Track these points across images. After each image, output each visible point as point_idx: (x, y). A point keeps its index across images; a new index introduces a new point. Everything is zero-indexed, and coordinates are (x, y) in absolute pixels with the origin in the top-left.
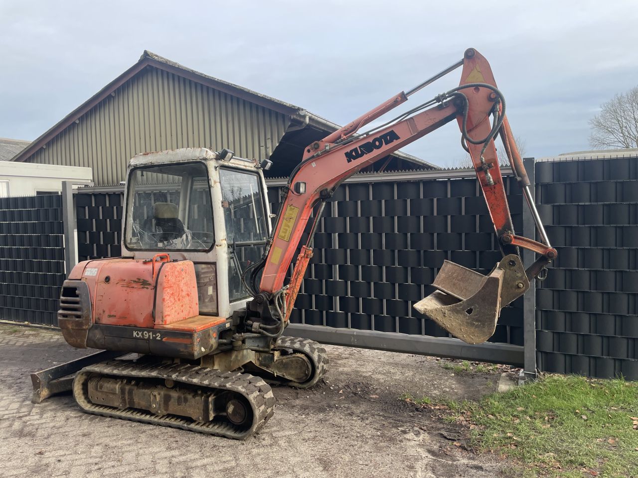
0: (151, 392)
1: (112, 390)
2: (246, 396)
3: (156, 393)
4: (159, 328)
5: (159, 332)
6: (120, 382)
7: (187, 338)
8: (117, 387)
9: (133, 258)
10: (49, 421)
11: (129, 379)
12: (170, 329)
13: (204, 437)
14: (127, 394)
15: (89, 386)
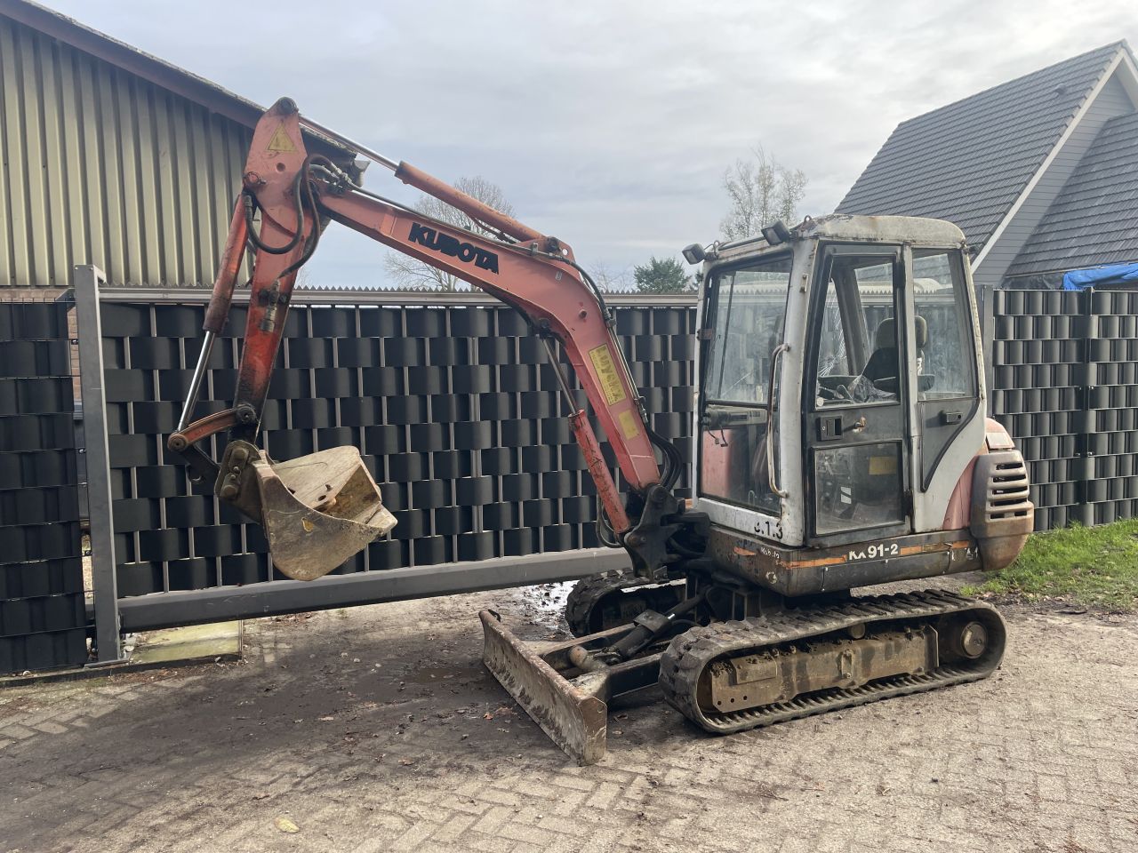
0: (841, 653)
1: (768, 672)
3: (849, 652)
6: (772, 657)
8: (776, 663)
14: (794, 671)
15: (713, 683)
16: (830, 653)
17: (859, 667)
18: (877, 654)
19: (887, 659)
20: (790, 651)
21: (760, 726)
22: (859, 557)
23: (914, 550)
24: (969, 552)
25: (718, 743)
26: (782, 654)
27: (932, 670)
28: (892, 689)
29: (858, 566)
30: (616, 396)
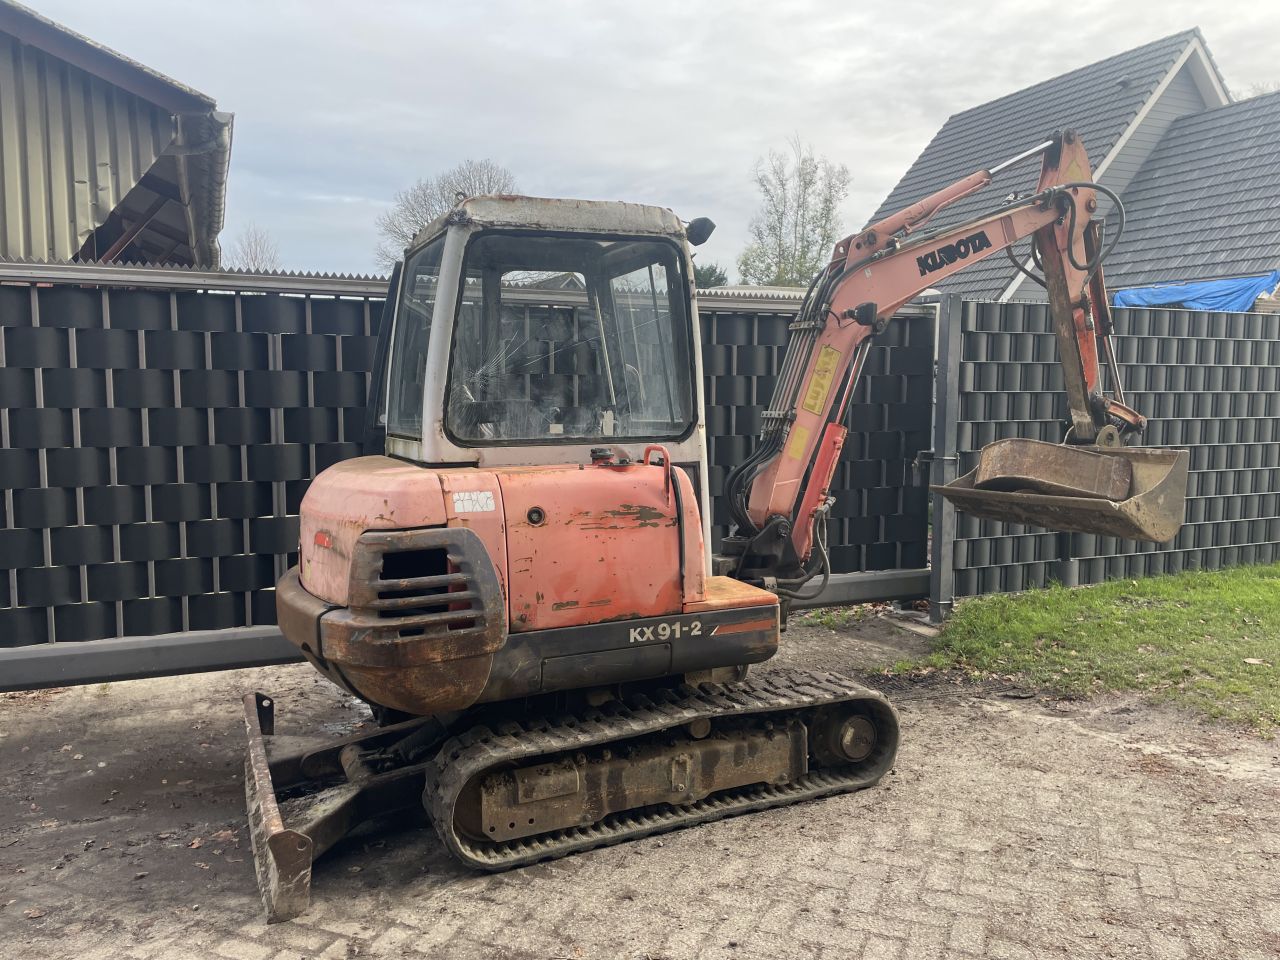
0: (673, 759)
1: (564, 787)
3: (684, 757)
4: (695, 609)
5: (698, 618)
7: (765, 618)
8: (577, 777)
9: (475, 464)
11: (594, 752)
12: (725, 606)
14: (604, 784)
15: (484, 803)
16: (657, 759)
17: (698, 777)
18: (723, 759)
19: (737, 764)
20: (602, 758)
21: (547, 859)
25: (482, 884)
26: (589, 762)
27: (797, 778)
28: (743, 803)
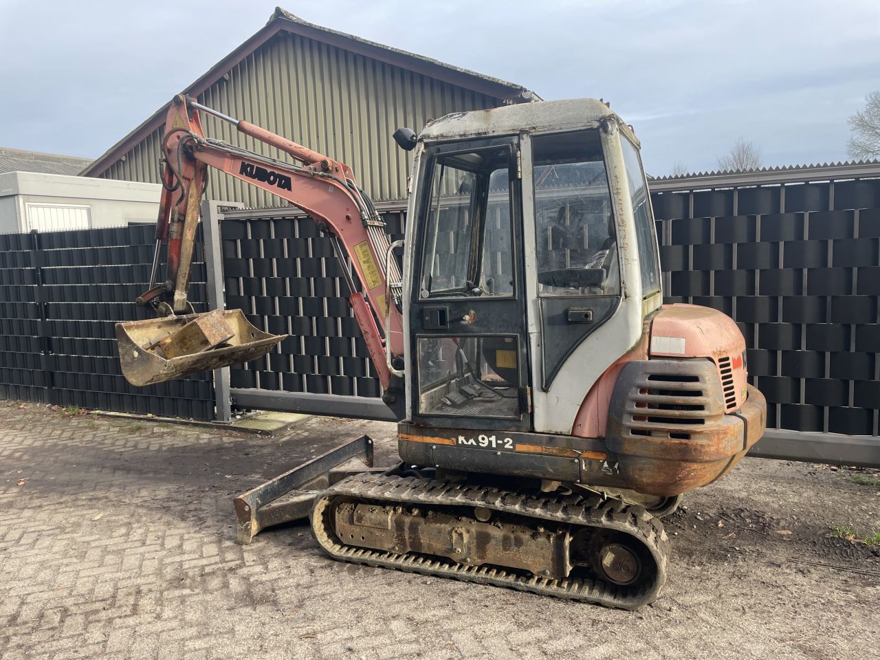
0: (453, 528)
1: (380, 523)
2: (643, 539)
3: (462, 529)
6: (392, 511)
8: (390, 518)
10: (283, 575)
11: (408, 507)
13: (561, 605)
16: (443, 525)
17: (473, 546)
18: (493, 542)
19: (505, 549)
20: (411, 513)
22: (469, 443)
23: (532, 448)
24: (606, 465)
26: (402, 512)
29: (468, 451)
30: (374, 282)
